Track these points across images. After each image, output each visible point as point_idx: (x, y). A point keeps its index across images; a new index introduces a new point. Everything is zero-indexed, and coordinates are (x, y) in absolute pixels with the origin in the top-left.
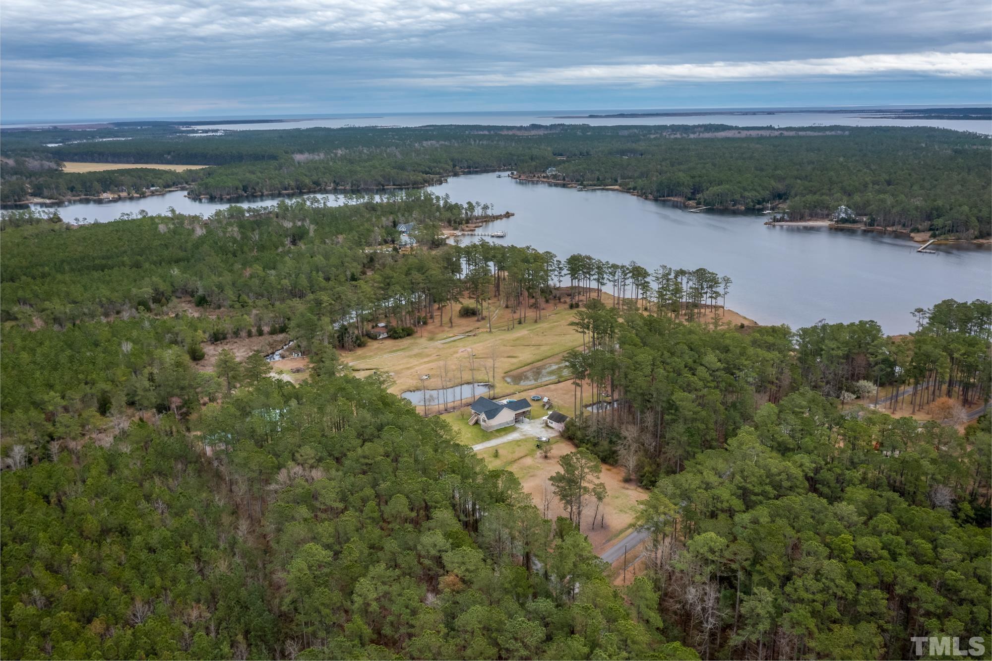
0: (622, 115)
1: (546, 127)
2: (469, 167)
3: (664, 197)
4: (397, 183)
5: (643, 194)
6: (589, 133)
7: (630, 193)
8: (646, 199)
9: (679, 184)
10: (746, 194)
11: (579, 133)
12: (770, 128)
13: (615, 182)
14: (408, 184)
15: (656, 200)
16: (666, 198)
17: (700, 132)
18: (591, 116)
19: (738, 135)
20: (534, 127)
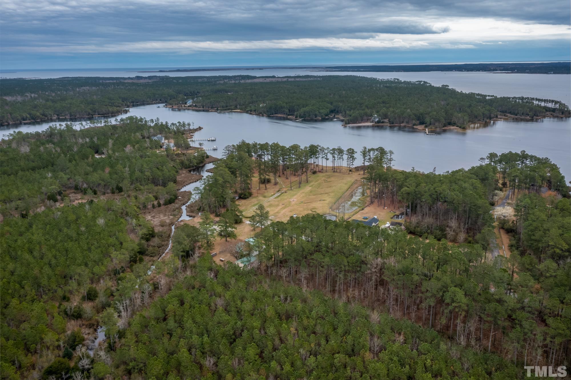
0: (178, 70)
1: (145, 78)
2: (133, 102)
3: (273, 114)
4: (101, 113)
5: (260, 113)
6: (180, 81)
7: (248, 113)
8: (263, 116)
9: (282, 107)
10: (321, 111)
11: (175, 81)
12: (274, 77)
13: (236, 108)
14: (108, 114)
15: (269, 117)
16: (274, 115)
17: (240, 80)
18: (161, 71)
19: (265, 81)
20: (138, 78)
